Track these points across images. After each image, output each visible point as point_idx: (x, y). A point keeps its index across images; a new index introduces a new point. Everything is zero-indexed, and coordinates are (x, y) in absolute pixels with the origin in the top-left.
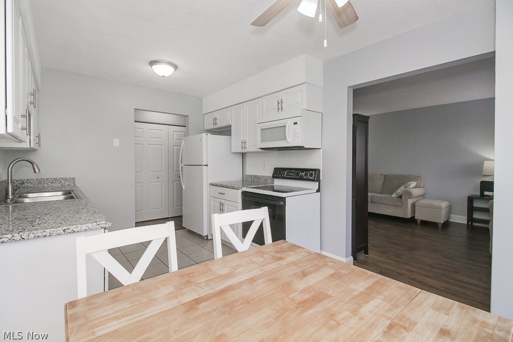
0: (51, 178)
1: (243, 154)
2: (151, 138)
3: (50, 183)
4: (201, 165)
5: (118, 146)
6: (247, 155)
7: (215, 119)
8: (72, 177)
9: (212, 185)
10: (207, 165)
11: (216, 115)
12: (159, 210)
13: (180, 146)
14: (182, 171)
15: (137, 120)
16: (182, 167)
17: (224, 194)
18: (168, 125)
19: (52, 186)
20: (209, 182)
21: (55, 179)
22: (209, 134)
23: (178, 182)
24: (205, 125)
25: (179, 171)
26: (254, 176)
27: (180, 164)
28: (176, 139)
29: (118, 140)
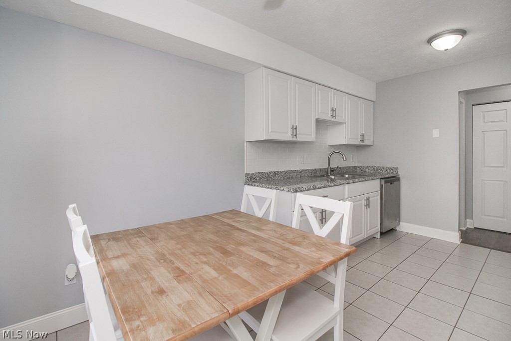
5: (438, 137)
8: (395, 166)
29: (438, 130)
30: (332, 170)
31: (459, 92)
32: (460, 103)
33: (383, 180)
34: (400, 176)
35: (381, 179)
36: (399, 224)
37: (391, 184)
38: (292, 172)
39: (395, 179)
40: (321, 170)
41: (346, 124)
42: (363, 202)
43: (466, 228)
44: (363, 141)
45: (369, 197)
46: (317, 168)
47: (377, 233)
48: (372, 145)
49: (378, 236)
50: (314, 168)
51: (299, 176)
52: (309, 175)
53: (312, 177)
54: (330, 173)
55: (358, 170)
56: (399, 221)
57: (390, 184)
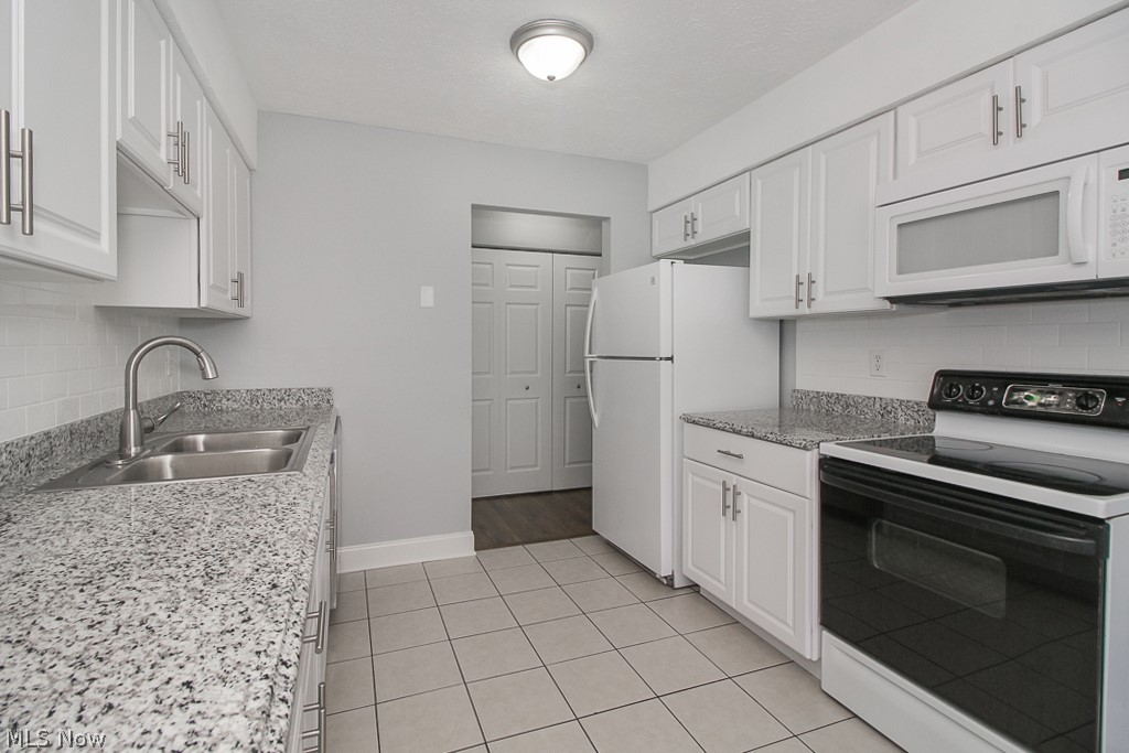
0: (279, 388)
1: (781, 322)
2: (512, 286)
3: (276, 402)
4: (654, 359)
5: (431, 304)
6: (799, 326)
7: (691, 221)
8: (325, 385)
9: (689, 420)
10: (671, 359)
11: (696, 206)
12: (530, 469)
13: (588, 306)
14: (591, 371)
15: (476, 243)
16: (591, 362)
17: (740, 457)
18: (553, 252)
19: (281, 408)
20: (679, 412)
21: (288, 392)
22: (679, 263)
23: (576, 400)
24: (656, 243)
25: (584, 371)
26: (830, 396)
27: (587, 354)
28: (571, 289)
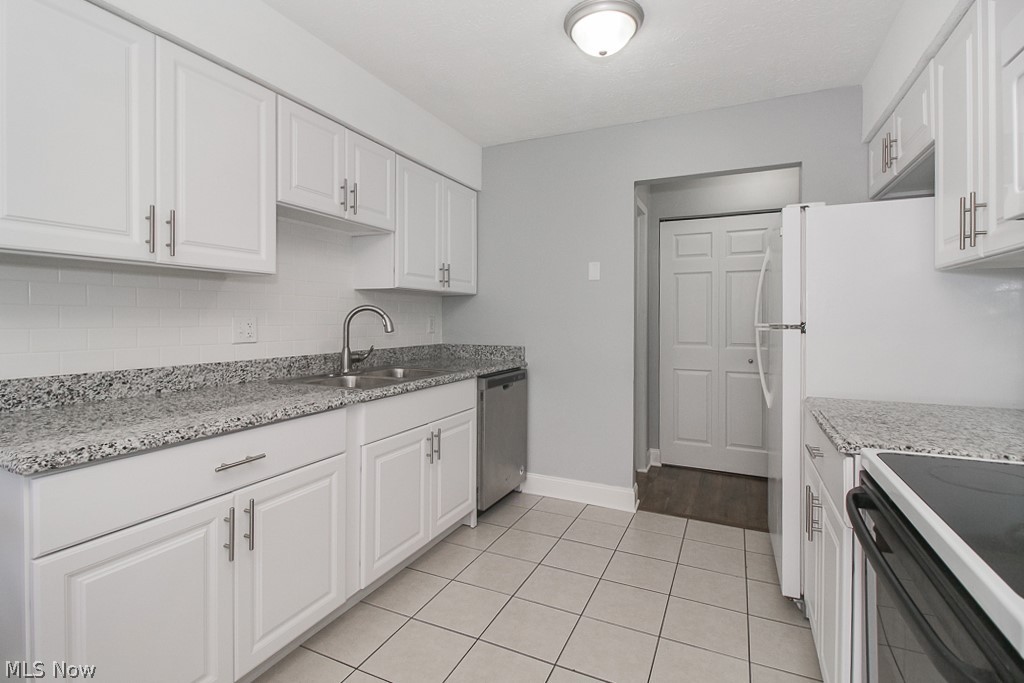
29: (598, 264)
30: (356, 360)
31: (636, 183)
32: (639, 212)
33: (484, 380)
34: (527, 368)
35: (480, 377)
36: (526, 478)
37: (505, 387)
38: (202, 369)
39: (517, 376)
40: (326, 358)
41: (397, 233)
42: (423, 447)
43: (648, 468)
44: (445, 281)
45: (439, 430)
46: (311, 351)
47: (470, 514)
48: (472, 296)
49: (473, 522)
50: (298, 353)
51: (236, 381)
52: (280, 375)
53: (290, 381)
54: (350, 367)
55: (445, 354)
56: (526, 470)
57: (502, 387)
